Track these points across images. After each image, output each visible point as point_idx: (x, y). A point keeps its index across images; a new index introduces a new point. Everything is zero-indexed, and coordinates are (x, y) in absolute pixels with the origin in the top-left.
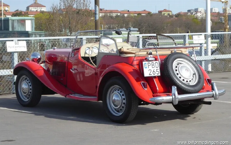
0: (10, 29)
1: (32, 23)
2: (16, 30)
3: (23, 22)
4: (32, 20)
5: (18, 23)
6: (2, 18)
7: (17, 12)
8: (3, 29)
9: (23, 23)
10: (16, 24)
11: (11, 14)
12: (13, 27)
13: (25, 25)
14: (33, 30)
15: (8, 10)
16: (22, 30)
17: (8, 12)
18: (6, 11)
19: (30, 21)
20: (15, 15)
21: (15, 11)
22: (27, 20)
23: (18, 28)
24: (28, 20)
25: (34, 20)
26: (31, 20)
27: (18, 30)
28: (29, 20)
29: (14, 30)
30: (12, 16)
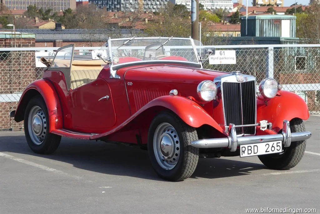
0: (258, 34)
1: (291, 25)
2: (266, 35)
3: (277, 23)
4: (292, 19)
5: (269, 25)
6: (246, 17)
7: (293, 6)
8: (247, 34)
9: (278, 25)
10: (266, 26)
11: (285, 11)
12: (261, 31)
13: (280, 28)
14: (294, 36)
15: (281, 4)
16: (276, 36)
17: (281, 7)
18: (278, 6)
19: (289, 21)
20: (291, 11)
21: (291, 6)
22: (283, 19)
23: (269, 33)
24: (286, 19)
25: (295, 20)
26: (290, 19)
27: (269, 36)
28: (288, 19)
29: (263, 35)
30: (286, 14)
